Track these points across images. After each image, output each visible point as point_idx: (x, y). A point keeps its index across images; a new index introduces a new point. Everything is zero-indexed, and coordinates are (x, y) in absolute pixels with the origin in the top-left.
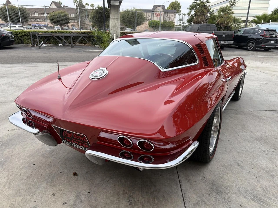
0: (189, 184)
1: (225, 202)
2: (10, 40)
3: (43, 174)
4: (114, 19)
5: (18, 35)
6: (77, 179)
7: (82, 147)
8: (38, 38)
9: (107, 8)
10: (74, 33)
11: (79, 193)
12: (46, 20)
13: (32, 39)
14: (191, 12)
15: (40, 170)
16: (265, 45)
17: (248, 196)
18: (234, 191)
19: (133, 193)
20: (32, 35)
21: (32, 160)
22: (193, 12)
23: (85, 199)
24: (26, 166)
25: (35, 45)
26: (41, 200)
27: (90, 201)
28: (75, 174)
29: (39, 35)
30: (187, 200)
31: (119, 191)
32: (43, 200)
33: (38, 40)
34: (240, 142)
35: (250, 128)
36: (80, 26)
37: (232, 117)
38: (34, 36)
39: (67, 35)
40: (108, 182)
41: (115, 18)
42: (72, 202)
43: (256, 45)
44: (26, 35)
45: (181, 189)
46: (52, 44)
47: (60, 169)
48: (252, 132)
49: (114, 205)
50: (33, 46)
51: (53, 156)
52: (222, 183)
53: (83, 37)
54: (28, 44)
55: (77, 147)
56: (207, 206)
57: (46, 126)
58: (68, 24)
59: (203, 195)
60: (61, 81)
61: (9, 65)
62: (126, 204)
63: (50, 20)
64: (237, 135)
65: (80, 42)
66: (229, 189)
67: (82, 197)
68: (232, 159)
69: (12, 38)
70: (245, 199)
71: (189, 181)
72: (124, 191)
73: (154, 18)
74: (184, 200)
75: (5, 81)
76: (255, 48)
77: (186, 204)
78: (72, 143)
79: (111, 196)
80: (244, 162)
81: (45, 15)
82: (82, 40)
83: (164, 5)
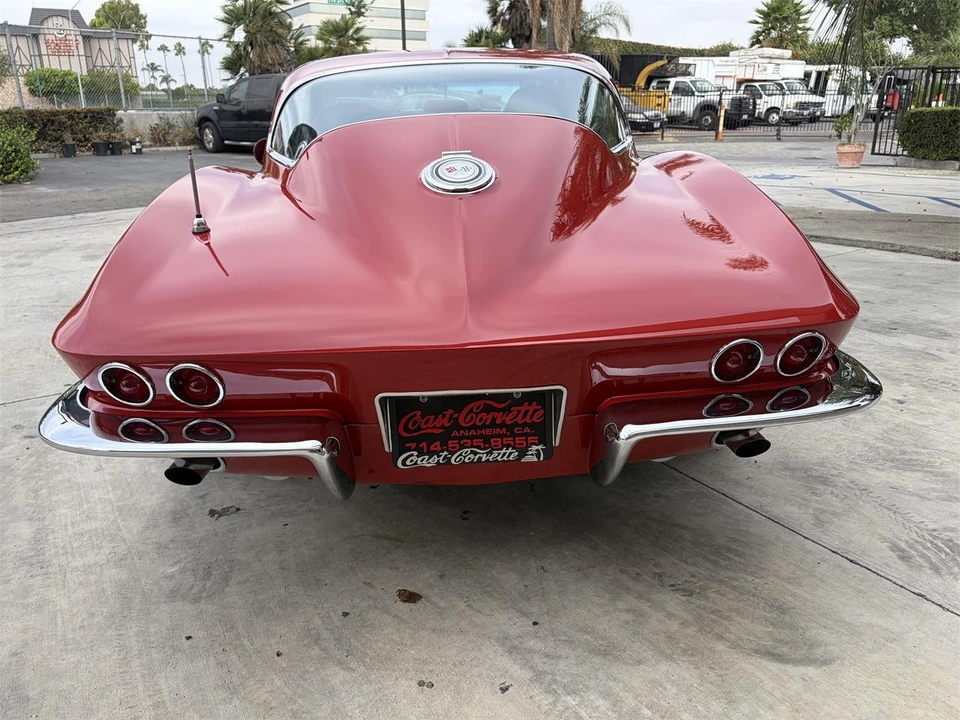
3: (282, 648)
6: (439, 608)
7: (508, 451)
14: (232, 31)
15: (246, 643)
21: (152, 630)
22: (240, 35)
23: (551, 644)
28: (411, 595)
31: (610, 578)
32: (413, 718)
42: (520, 673)
55: (480, 458)
60: (208, 244)
62: (678, 598)
72: (623, 572)
73: (45, 58)
78: (451, 452)
83: (75, 9)
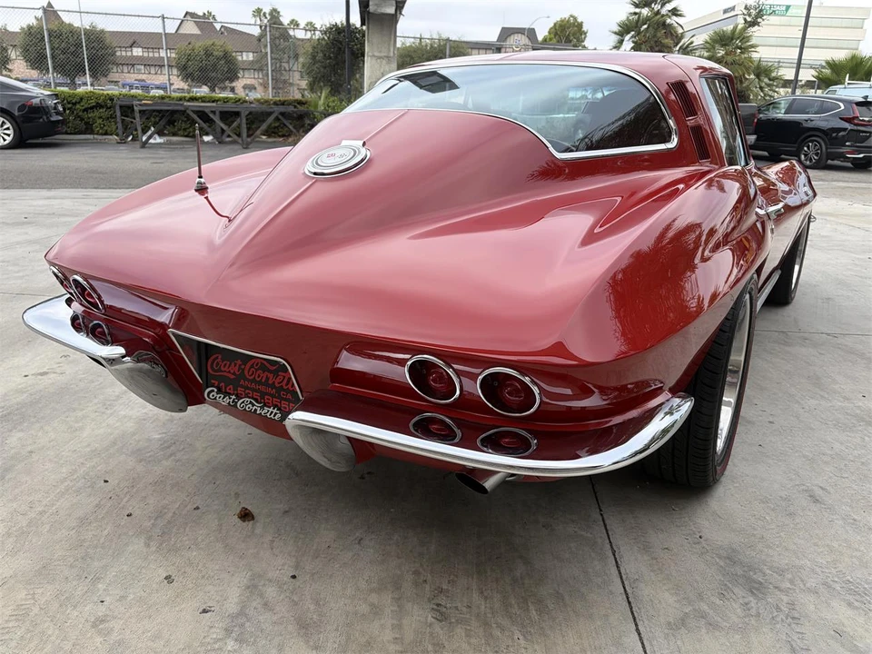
0: (646, 558)
1: (779, 619)
2: (52, 119)
3: (136, 513)
4: (380, 58)
5: (78, 106)
6: (253, 532)
7: (275, 411)
8: (137, 115)
9: (356, 28)
10: (251, 103)
11: (260, 576)
12: (166, 70)
13: (119, 119)
14: (621, 42)
15: (125, 500)
16: (857, 151)
17: (862, 602)
18: (808, 585)
19: (449, 583)
20: (121, 107)
21: (99, 468)
23: (281, 598)
24: (79, 484)
25: (130, 138)
26: (123, 598)
27: (296, 604)
28: (246, 515)
29: (140, 105)
30: (643, 610)
31: (399, 572)
32: (132, 596)
33: (138, 121)
34: (811, 429)
35: (838, 386)
36: (270, 89)
37: (771, 353)
38: (127, 110)
39: (230, 107)
40: (359, 543)
41: (383, 54)
42: (232, 606)
43: (827, 149)
44: (101, 107)
45: (620, 573)
46: (182, 136)
47: (196, 498)
48: (846, 398)
49: (382, 622)
50: (123, 142)
51: (171, 455)
52: (763, 557)
53: (280, 117)
54: (106, 134)
55: (256, 410)
56: (717, 633)
57: (149, 337)
58: (234, 84)
59: (700, 597)
60: (207, 198)
61: (44, 193)
62: (427, 617)
63: (178, 70)
64: (796, 406)
65: (271, 132)
66: (790, 576)
67: (271, 592)
68: (791, 480)
69: (58, 113)
70: (850, 612)
71: (646, 548)
72: (416, 573)
74: (631, 609)
75: (27, 234)
76: (824, 157)
77: (640, 623)
78: (239, 397)
79: (372, 590)
80: (832, 490)
81: (163, 54)
82: (277, 125)
83: (532, 27)
